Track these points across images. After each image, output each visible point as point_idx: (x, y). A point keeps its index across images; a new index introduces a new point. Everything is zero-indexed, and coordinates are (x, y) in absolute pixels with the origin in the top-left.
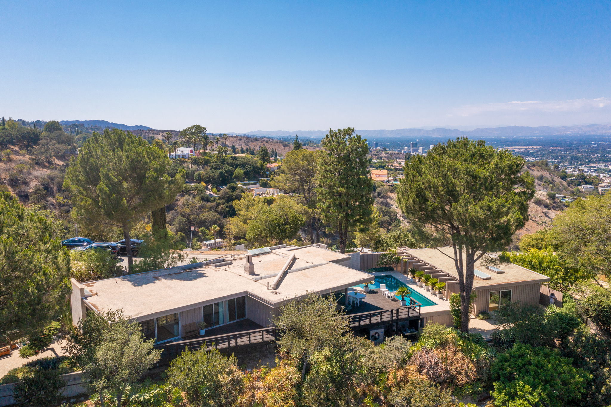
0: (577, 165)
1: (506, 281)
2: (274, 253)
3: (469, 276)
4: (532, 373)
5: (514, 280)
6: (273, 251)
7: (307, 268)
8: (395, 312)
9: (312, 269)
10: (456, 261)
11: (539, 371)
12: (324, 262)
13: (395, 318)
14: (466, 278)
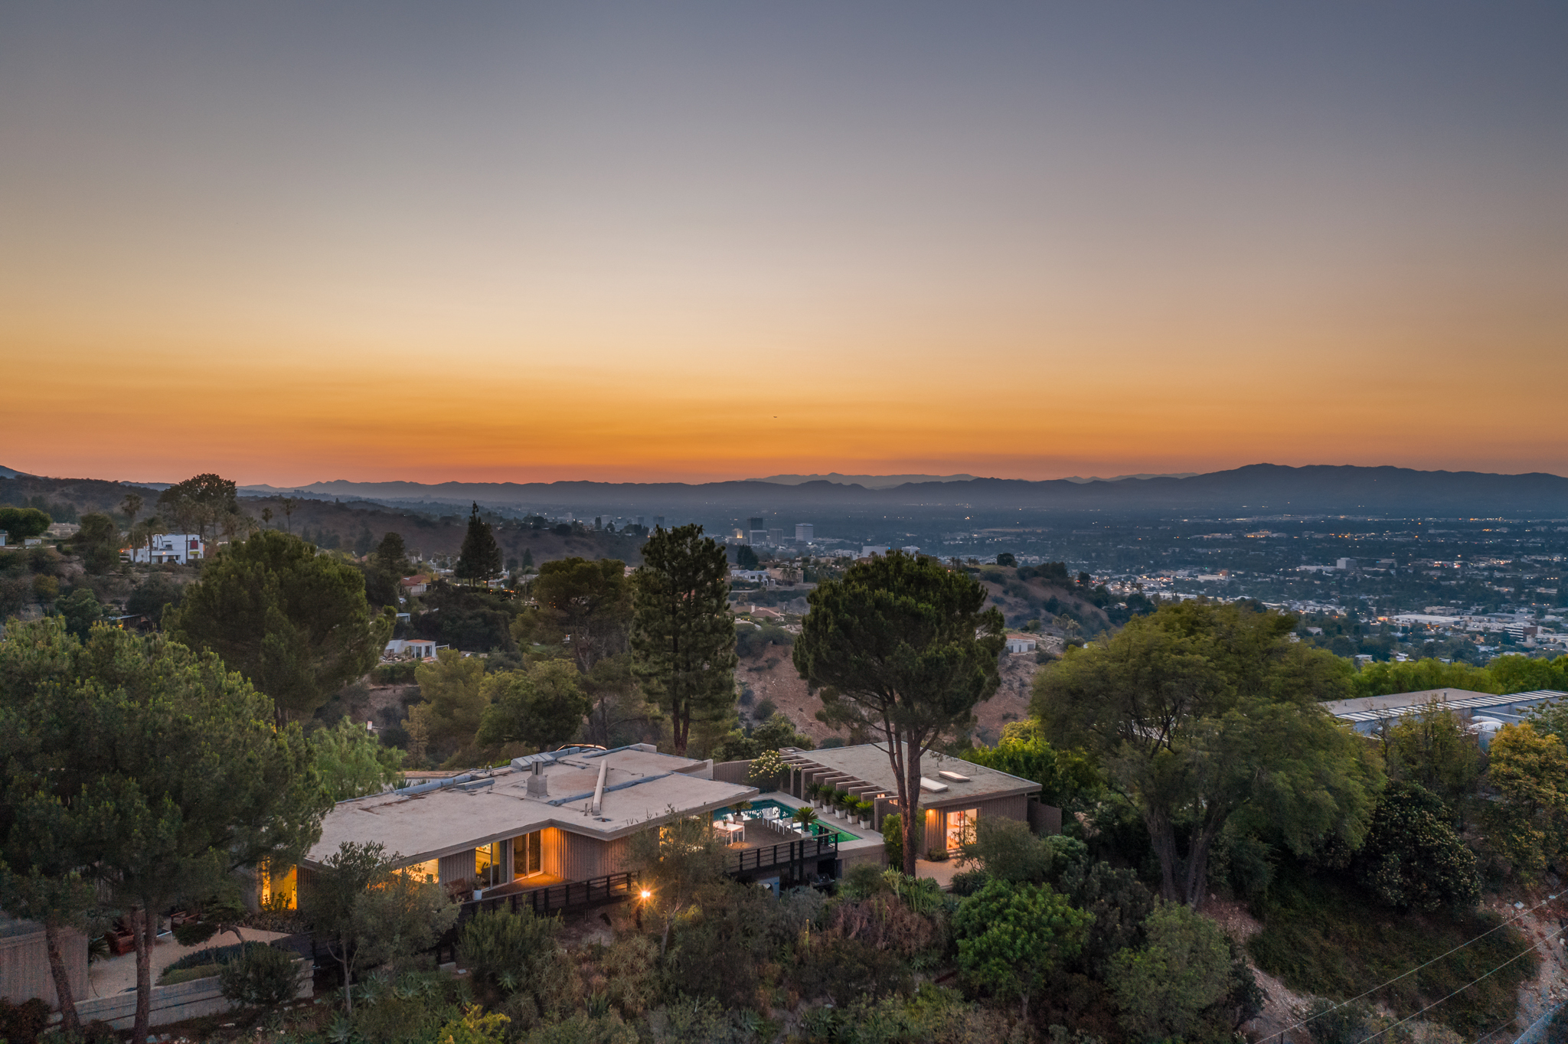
0: (1130, 572)
1: (971, 793)
2: (563, 763)
3: (913, 778)
4: (1011, 918)
5: (984, 791)
6: (560, 759)
7: (637, 783)
8: (797, 847)
9: (647, 784)
10: (891, 754)
11: (1021, 914)
12: (663, 773)
13: (797, 857)
14: (909, 782)
